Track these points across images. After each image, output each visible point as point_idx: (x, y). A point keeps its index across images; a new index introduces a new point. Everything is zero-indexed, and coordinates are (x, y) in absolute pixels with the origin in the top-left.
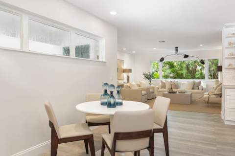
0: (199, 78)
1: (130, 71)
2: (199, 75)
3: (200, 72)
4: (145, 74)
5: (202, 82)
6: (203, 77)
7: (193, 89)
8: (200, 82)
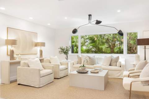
0: (117, 53)
1: (43, 44)
2: (118, 49)
3: (118, 46)
4: (61, 49)
5: (120, 57)
6: (121, 52)
7: (110, 65)
8: (118, 58)
